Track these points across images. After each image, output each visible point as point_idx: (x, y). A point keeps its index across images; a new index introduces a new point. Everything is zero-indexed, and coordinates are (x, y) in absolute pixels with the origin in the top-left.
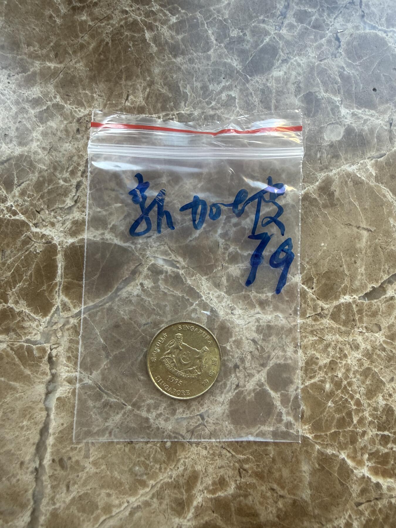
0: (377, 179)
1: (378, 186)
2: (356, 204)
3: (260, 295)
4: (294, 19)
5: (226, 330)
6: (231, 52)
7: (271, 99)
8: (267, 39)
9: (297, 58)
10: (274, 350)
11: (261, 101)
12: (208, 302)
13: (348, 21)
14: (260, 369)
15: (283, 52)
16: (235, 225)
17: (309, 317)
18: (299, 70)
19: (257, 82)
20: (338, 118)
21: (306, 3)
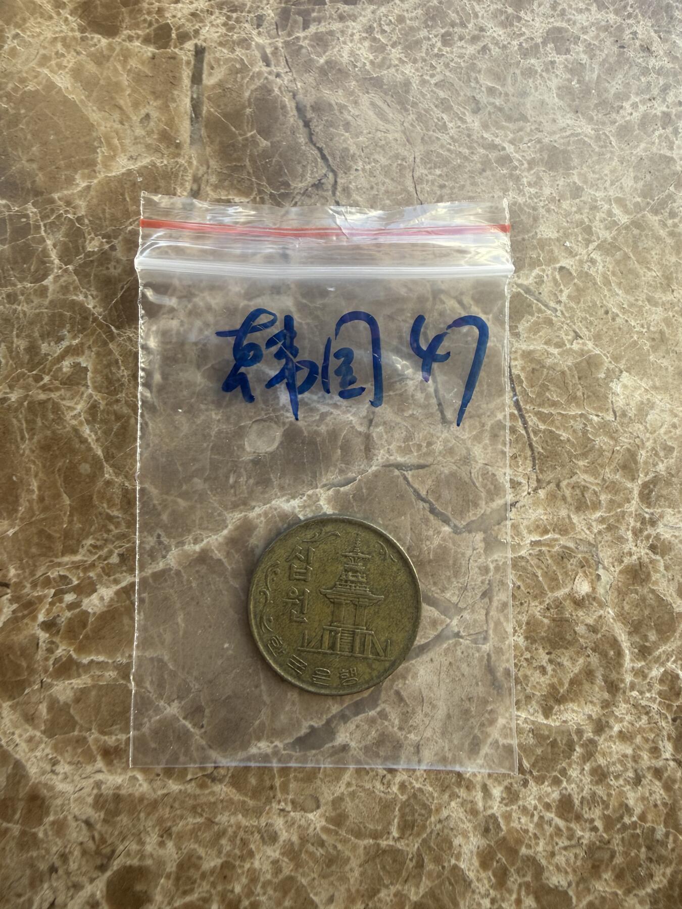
3: (106, 738)
5: (39, 802)
6: (86, 281)
10: (122, 841)
12: (10, 749)
14: (94, 876)
16: (71, 607)
17: (191, 780)
18: (209, 316)
19: (129, 339)
20: (274, 411)
21: (232, 186)
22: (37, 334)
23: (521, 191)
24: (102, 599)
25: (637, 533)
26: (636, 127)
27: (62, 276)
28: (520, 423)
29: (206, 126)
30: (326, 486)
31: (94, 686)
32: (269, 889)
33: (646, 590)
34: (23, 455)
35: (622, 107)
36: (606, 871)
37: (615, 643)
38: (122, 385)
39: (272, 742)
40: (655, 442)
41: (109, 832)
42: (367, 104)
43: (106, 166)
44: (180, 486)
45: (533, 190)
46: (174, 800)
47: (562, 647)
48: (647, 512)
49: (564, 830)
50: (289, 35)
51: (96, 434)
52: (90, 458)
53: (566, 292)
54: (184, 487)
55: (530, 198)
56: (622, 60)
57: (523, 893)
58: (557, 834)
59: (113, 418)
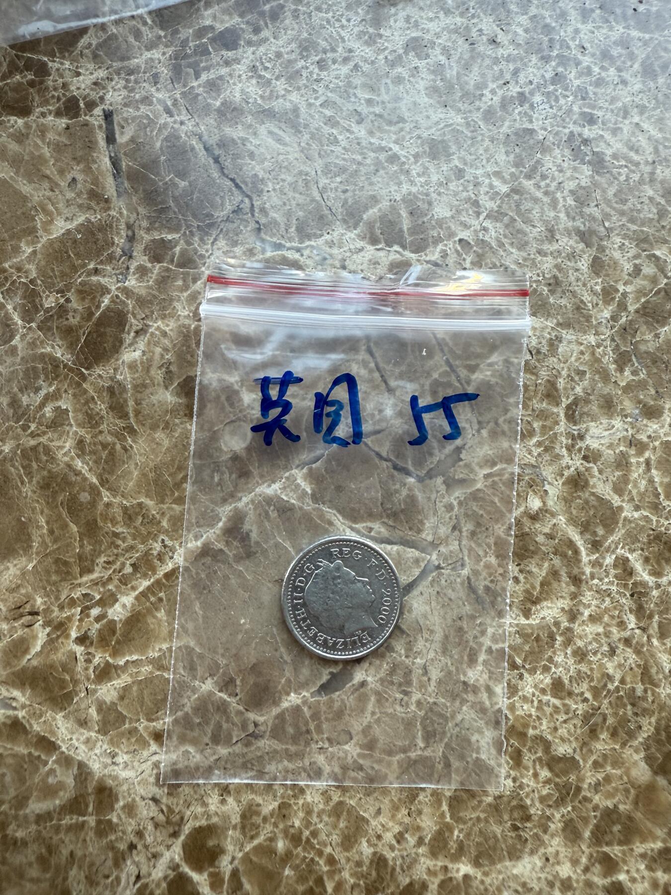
0: (315, 498)
1: (318, 508)
2: (287, 545)
3: (154, 724)
4: (146, 258)
5: (107, 792)
6: (50, 334)
7: (126, 401)
8: (106, 301)
9: (160, 323)
10: (188, 807)
11: (110, 408)
12: (71, 753)
13: (235, 243)
14: (170, 843)
15: (135, 317)
16: (98, 619)
17: (237, 742)
18: (166, 342)
19: (100, 376)
20: (240, 411)
21: (163, 226)
22: (16, 389)
23: (412, 183)
24: (124, 606)
25: (570, 449)
26: (498, 110)
27: (28, 334)
28: (453, 378)
29: (128, 179)
30: (300, 466)
31: (133, 683)
32: (324, 817)
33: (587, 494)
34: (26, 497)
35: (482, 95)
36: (601, 733)
37: (571, 544)
38: (102, 417)
39: (300, 694)
40: (569, 369)
41: (175, 802)
42: (265, 133)
43: (47, 231)
44: (173, 493)
45: (422, 180)
46: (226, 762)
47: (528, 557)
48: (575, 429)
49: (561, 707)
50: (185, 86)
51: (88, 464)
52: (87, 488)
53: (469, 260)
54: (176, 494)
55: (422, 186)
56: (474, 56)
57: (538, 767)
58: (555, 712)
59: (100, 447)
